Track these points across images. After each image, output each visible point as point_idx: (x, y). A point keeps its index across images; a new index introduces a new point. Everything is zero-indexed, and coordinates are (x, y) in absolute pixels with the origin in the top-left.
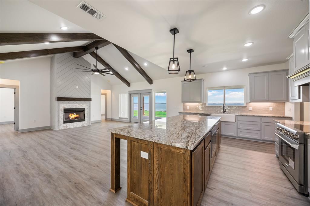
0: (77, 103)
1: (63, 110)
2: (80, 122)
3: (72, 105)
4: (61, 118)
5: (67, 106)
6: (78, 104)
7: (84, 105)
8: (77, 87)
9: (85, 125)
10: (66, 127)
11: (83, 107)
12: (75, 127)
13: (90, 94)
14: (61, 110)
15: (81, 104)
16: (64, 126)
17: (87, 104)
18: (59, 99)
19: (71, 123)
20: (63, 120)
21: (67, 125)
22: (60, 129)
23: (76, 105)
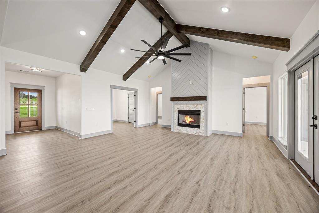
0: (190, 104)
1: (177, 111)
2: (193, 128)
3: (185, 106)
4: (175, 120)
5: (181, 107)
6: (192, 105)
7: (199, 105)
8: (191, 83)
9: (200, 134)
10: (180, 130)
11: (197, 108)
12: (188, 133)
13: (207, 90)
14: (176, 111)
15: (195, 105)
16: (178, 129)
17: (203, 105)
18: (173, 99)
19: (184, 127)
20: (177, 122)
21: (181, 129)
22: (175, 131)
23: (189, 105)
